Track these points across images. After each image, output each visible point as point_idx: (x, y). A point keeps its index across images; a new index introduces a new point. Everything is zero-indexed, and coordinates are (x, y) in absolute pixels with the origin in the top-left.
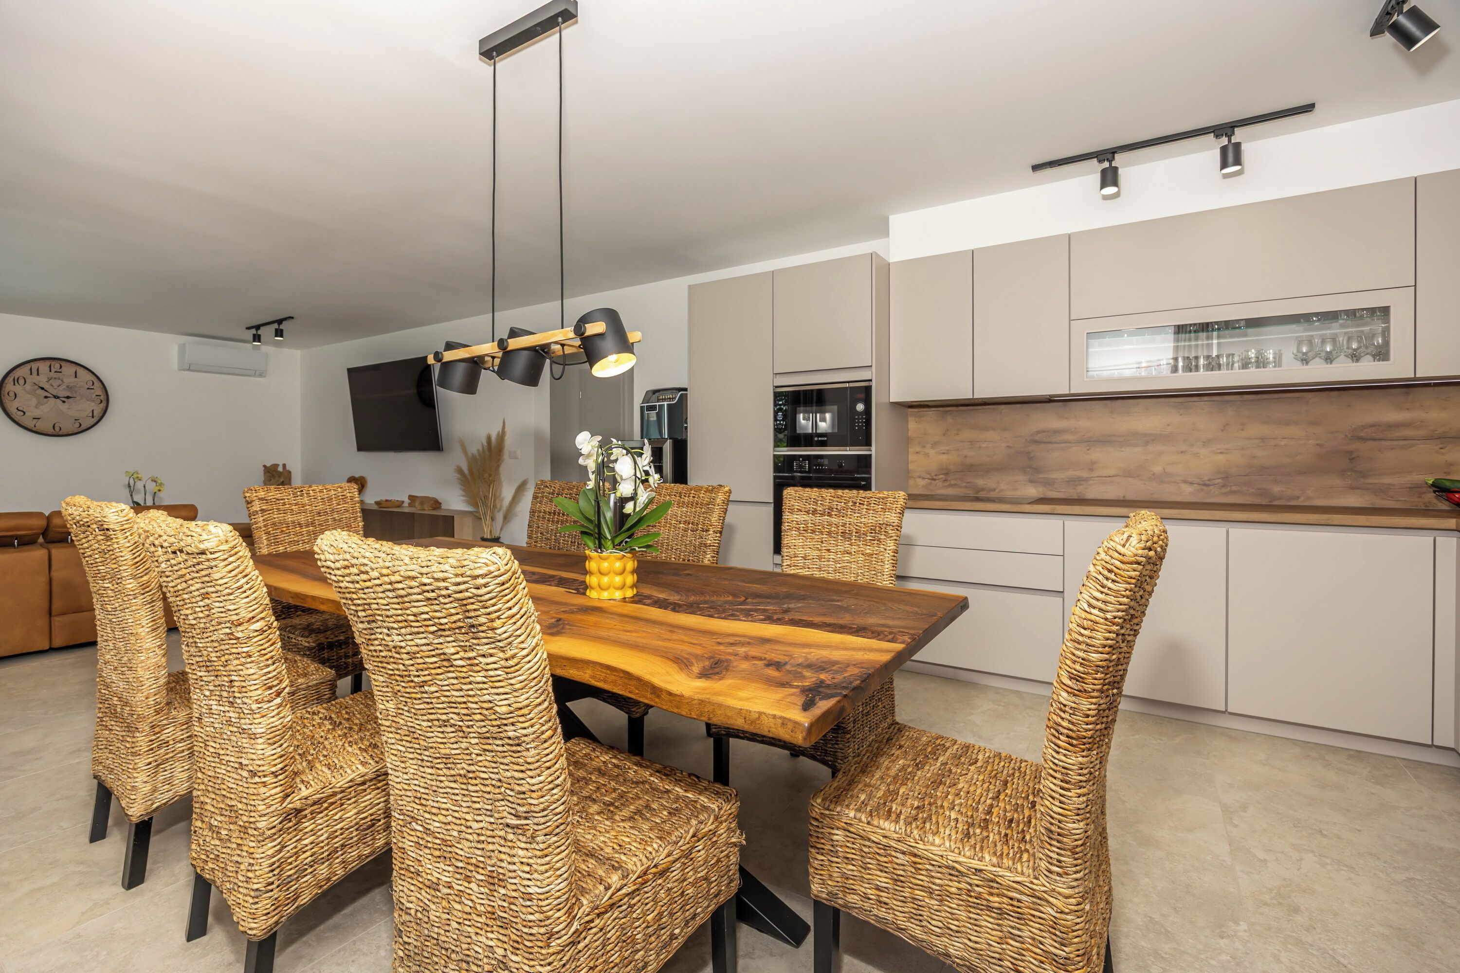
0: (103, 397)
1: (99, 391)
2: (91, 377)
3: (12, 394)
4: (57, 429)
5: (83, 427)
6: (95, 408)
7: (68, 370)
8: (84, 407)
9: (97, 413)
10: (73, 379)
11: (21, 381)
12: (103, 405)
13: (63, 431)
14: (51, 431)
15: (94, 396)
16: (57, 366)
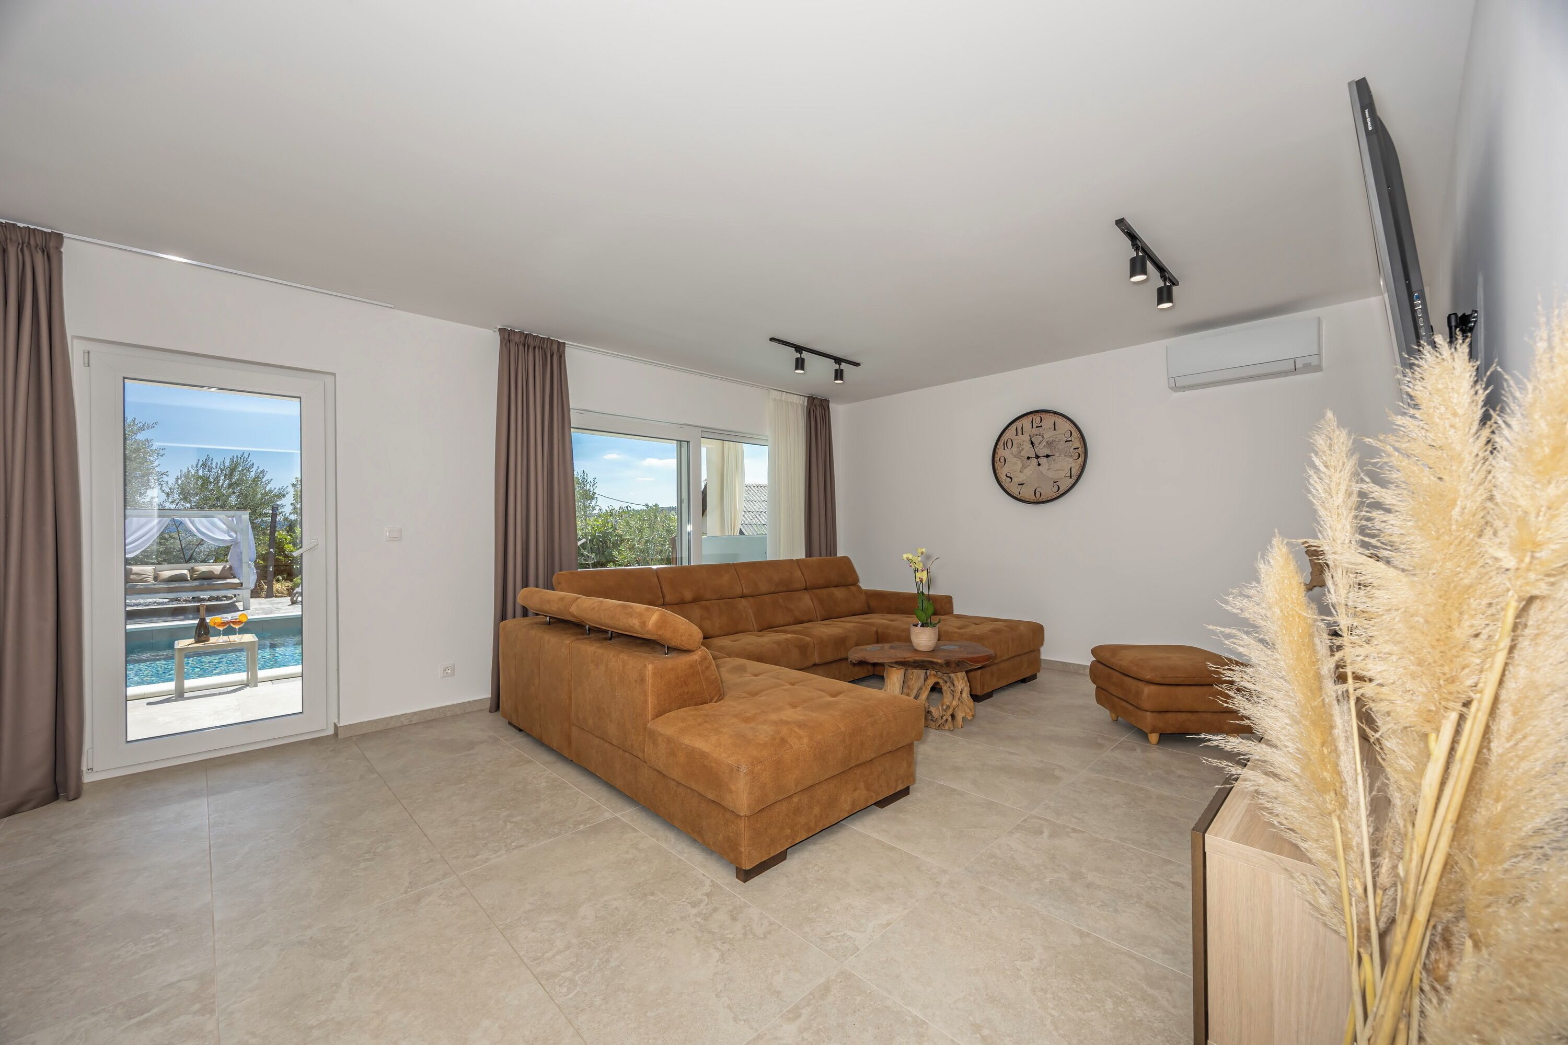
0: (1081, 450)
1: (1077, 443)
2: (1069, 426)
3: (1002, 460)
4: (1038, 494)
5: (1062, 491)
6: (1073, 465)
7: (1048, 421)
8: (1064, 464)
9: (1075, 472)
10: (1052, 433)
11: (1010, 444)
12: (1081, 459)
13: (1043, 498)
14: (1033, 498)
15: (1072, 450)
16: (1037, 419)
